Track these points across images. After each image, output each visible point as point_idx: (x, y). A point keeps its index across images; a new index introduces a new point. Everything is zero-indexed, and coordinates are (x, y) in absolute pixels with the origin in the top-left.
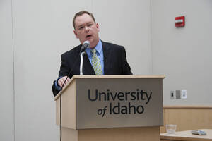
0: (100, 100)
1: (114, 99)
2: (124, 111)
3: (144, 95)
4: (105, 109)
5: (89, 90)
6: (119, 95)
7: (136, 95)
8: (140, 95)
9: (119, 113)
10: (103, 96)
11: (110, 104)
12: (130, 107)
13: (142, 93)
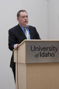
0: (36, 50)
1: (42, 50)
2: (46, 56)
3: (55, 48)
4: (38, 55)
5: (31, 46)
6: (44, 49)
7: (51, 48)
8: (53, 48)
9: (44, 56)
10: (37, 49)
11: (40, 52)
12: (48, 54)
13: (54, 47)
